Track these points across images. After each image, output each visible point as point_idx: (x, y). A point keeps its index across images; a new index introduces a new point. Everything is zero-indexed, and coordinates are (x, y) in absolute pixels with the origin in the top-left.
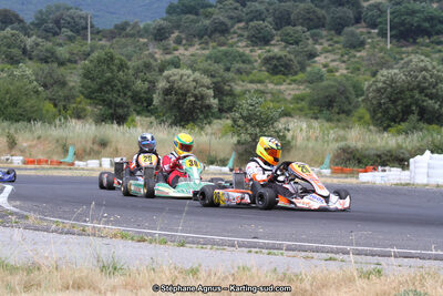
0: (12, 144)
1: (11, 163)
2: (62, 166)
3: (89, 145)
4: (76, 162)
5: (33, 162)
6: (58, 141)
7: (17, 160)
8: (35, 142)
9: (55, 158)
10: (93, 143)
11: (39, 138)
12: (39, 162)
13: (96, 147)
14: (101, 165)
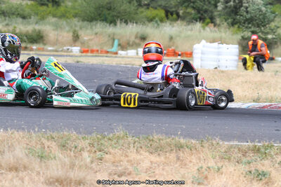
0: (76, 38)
1: (71, 51)
2: (109, 55)
3: (133, 39)
4: (120, 52)
5: (87, 51)
6: (109, 36)
7: (76, 50)
8: (93, 37)
9: (105, 48)
10: (136, 37)
11: (96, 34)
12: (92, 51)
13: (137, 41)
14: (137, 53)
